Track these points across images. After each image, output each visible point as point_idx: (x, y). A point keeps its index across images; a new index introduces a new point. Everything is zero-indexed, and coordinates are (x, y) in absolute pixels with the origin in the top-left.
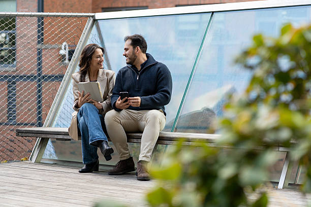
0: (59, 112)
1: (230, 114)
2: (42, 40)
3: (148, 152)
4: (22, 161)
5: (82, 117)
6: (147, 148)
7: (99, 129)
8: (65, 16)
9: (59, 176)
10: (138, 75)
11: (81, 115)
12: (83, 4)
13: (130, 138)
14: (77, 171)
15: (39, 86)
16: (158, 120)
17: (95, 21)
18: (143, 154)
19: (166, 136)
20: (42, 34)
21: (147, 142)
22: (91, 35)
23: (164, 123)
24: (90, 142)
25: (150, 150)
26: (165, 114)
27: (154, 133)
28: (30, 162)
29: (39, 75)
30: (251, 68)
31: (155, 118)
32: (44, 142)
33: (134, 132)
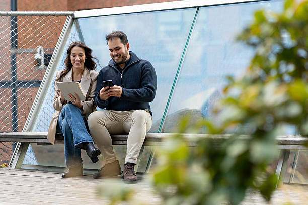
0: (39, 115)
1: (235, 92)
2: (16, 43)
3: (135, 154)
4: (2, 167)
5: (65, 119)
6: (133, 149)
7: (83, 130)
8: (43, 14)
9: (42, 182)
10: (122, 73)
11: (63, 116)
12: (59, 5)
13: (114, 140)
14: (60, 176)
15: (14, 91)
16: (145, 120)
17: (74, 19)
18: (130, 156)
19: (153, 136)
20: (16, 37)
21: (134, 143)
22: (70, 33)
23: (151, 124)
24: (75, 145)
25: (137, 151)
26: (151, 114)
27: (140, 134)
28: (9, 168)
29: (14, 80)
30: (254, 45)
31: (141, 117)
32: (24, 146)
33: (119, 134)
